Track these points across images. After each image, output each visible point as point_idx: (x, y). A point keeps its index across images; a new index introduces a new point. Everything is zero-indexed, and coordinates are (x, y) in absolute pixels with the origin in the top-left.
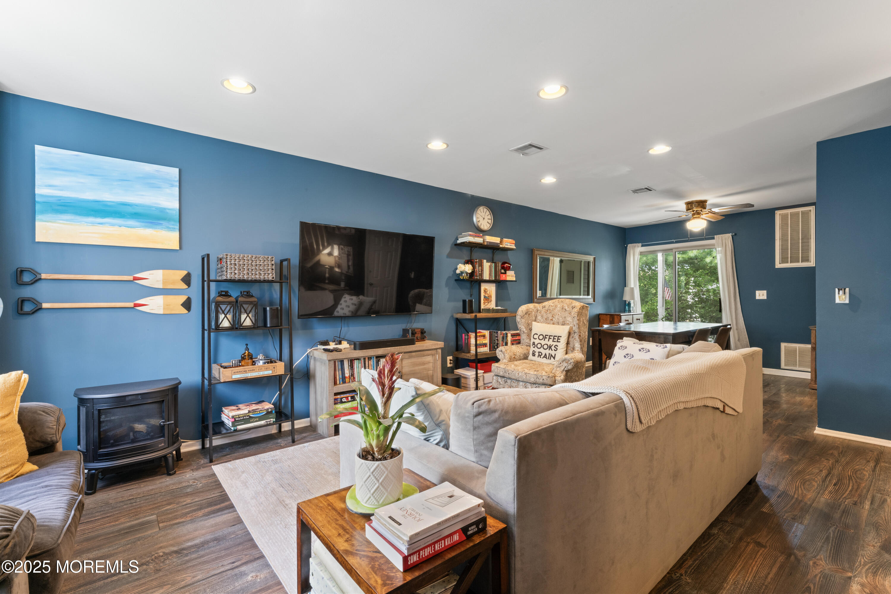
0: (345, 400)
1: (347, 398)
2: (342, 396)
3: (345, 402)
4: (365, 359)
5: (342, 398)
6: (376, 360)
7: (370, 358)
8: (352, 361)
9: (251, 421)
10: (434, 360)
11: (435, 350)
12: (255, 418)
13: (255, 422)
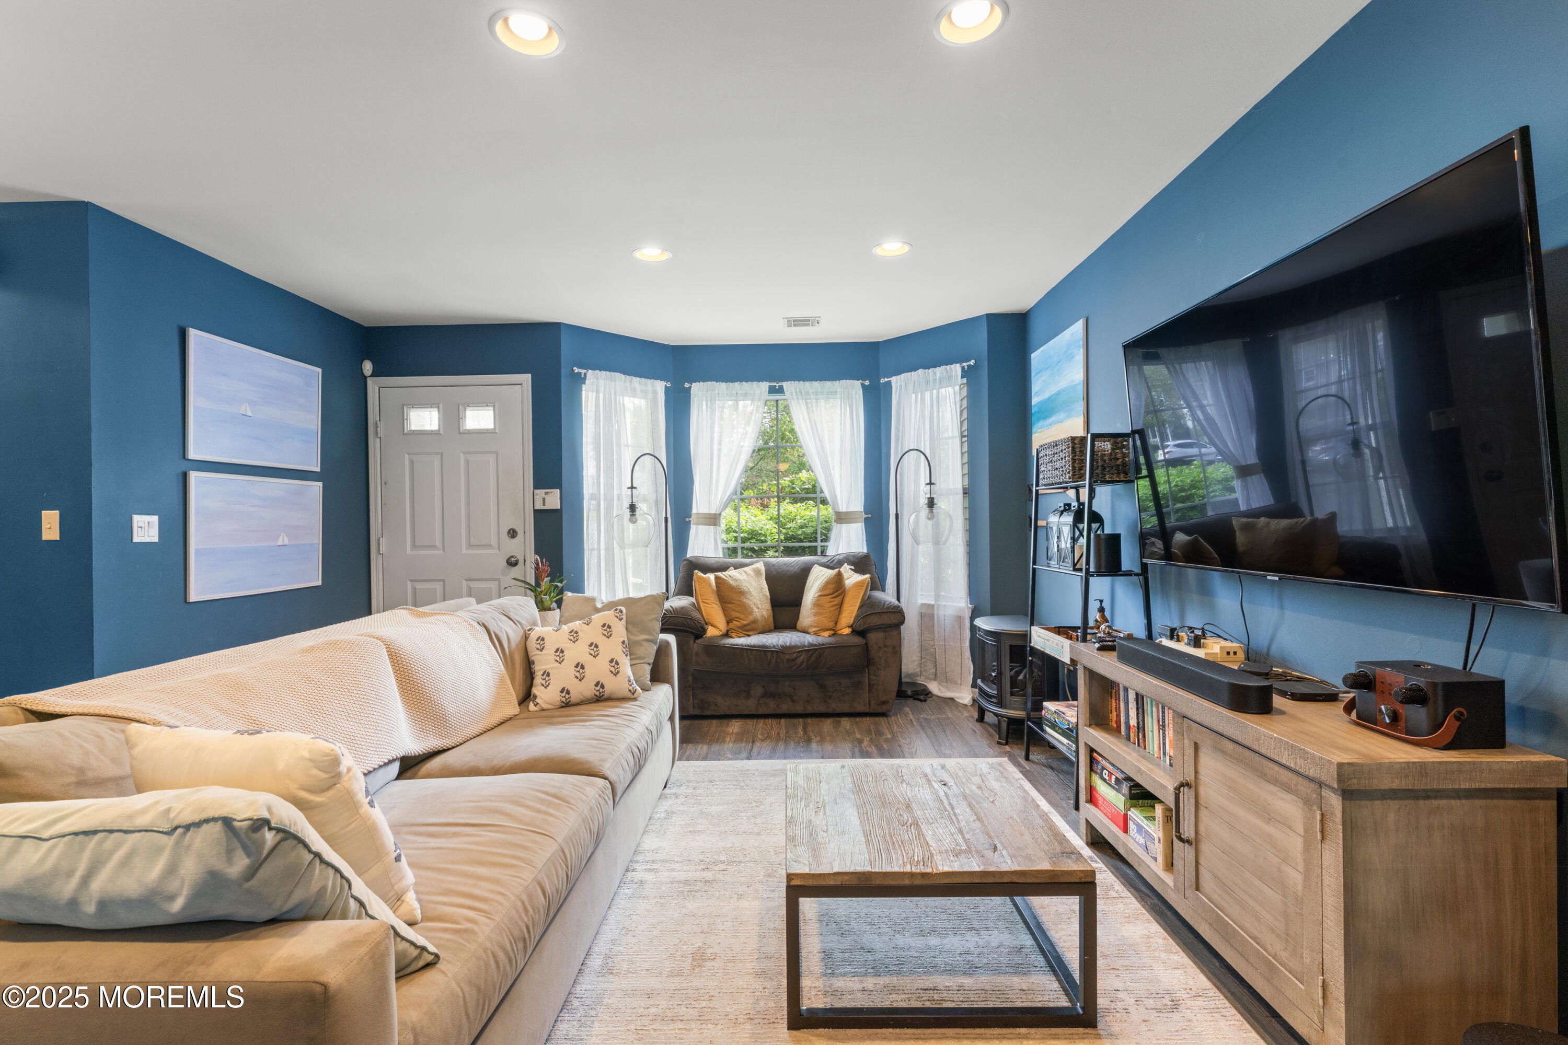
0: (1107, 778)
1: (1110, 774)
2: (1105, 763)
5: (1103, 768)
9: (1057, 728)
10: (1306, 831)
11: (1312, 785)
12: (1060, 728)
13: (1059, 733)
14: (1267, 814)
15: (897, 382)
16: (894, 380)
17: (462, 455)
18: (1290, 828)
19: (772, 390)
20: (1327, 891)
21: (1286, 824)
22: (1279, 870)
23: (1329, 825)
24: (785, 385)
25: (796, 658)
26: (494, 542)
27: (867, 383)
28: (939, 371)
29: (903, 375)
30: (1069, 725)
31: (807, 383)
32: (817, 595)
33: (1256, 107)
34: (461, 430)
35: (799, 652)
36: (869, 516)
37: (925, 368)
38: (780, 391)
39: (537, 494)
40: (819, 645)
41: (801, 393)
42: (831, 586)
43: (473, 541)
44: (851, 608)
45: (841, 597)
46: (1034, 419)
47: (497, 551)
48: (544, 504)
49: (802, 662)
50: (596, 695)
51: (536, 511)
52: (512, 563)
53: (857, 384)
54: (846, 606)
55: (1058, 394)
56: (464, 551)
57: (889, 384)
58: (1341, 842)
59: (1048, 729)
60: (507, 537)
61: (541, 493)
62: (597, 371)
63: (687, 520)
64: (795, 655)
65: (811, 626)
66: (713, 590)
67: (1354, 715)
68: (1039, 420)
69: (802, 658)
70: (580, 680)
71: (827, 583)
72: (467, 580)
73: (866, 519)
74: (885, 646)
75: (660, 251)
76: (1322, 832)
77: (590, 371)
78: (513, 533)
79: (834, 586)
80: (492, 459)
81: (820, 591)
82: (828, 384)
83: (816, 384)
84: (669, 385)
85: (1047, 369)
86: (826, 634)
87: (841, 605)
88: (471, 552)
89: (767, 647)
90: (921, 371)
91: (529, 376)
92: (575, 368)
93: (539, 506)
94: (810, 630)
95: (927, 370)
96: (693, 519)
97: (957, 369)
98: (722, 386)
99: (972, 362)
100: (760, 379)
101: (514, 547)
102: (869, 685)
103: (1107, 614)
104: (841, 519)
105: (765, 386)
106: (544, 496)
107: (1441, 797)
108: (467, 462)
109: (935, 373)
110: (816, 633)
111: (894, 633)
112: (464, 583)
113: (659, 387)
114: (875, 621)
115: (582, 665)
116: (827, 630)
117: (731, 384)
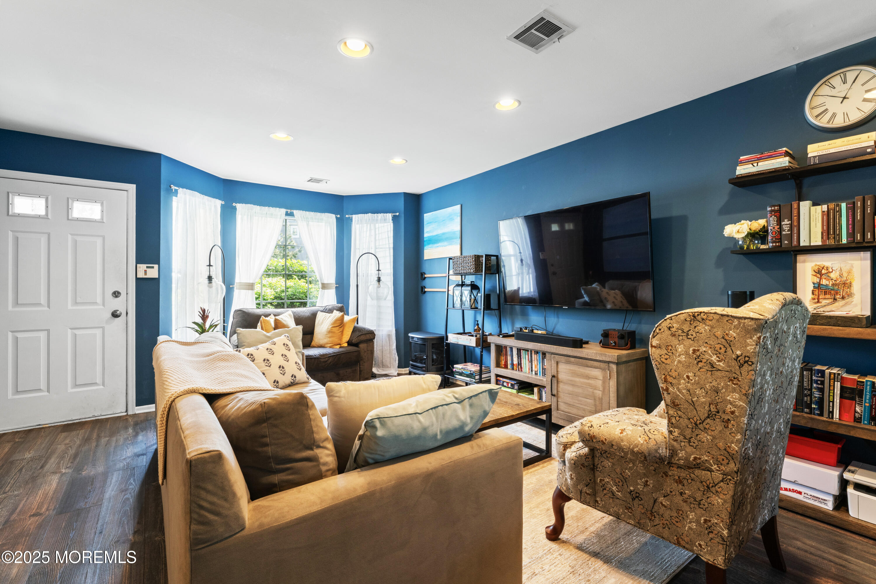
0: (506, 385)
1: (508, 383)
2: (504, 380)
3: (505, 386)
4: (531, 351)
5: (504, 382)
6: (542, 356)
7: (537, 352)
8: (519, 350)
9: (463, 375)
10: (604, 377)
11: (606, 364)
12: (465, 374)
13: (465, 377)
14: (588, 377)
15: (355, 218)
16: (354, 216)
17: (70, 237)
18: (597, 379)
19: (287, 214)
20: (611, 393)
21: (596, 378)
22: (593, 392)
23: (612, 374)
24: (295, 212)
25: (327, 360)
26: (99, 300)
27: (338, 216)
28: (380, 216)
29: (359, 215)
30: (471, 372)
31: (307, 213)
32: (330, 327)
33: (549, 150)
34: (70, 218)
35: (329, 357)
36: (338, 285)
37: (372, 213)
38: (292, 215)
39: (140, 267)
40: (338, 352)
41: (304, 217)
42: (338, 322)
43: (79, 300)
44: (348, 333)
45: (342, 328)
46: (425, 243)
47: (102, 307)
48: (146, 274)
49: (330, 362)
50: (291, 382)
51: (138, 280)
52: (115, 315)
53: (334, 216)
54: (345, 332)
55: (443, 234)
56: (70, 307)
57: (351, 220)
58: (616, 377)
59: (457, 376)
60: (111, 297)
61: (142, 267)
62: (185, 189)
63: (231, 286)
64: (327, 359)
65: (327, 343)
66: (272, 327)
67: (601, 345)
68: (429, 244)
69: (330, 359)
70: (284, 375)
71: (336, 320)
72: (71, 329)
73: (336, 287)
74: (368, 350)
75: (286, 136)
76: (610, 376)
77: (181, 189)
78: (116, 294)
79: (340, 322)
80: (99, 241)
81: (332, 324)
82: (319, 214)
83: (312, 213)
84: (223, 203)
85: (436, 222)
86: (338, 347)
87: (342, 332)
88: (75, 308)
89: (311, 356)
90: (370, 214)
91: (134, 186)
92: (172, 186)
93: (141, 275)
94: (326, 346)
95: (373, 214)
96: (236, 286)
97: (389, 216)
98: (257, 208)
99: (397, 214)
100: (280, 207)
101: (118, 304)
102: (360, 370)
103: (480, 326)
104: (325, 287)
105: (283, 211)
106: (146, 269)
107: (630, 362)
108: (75, 242)
109: (378, 217)
110: (330, 347)
111: (371, 344)
112: (69, 331)
113: (218, 203)
114: (363, 338)
115: (282, 367)
116: (338, 345)
117: (263, 207)
